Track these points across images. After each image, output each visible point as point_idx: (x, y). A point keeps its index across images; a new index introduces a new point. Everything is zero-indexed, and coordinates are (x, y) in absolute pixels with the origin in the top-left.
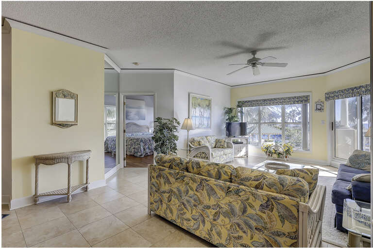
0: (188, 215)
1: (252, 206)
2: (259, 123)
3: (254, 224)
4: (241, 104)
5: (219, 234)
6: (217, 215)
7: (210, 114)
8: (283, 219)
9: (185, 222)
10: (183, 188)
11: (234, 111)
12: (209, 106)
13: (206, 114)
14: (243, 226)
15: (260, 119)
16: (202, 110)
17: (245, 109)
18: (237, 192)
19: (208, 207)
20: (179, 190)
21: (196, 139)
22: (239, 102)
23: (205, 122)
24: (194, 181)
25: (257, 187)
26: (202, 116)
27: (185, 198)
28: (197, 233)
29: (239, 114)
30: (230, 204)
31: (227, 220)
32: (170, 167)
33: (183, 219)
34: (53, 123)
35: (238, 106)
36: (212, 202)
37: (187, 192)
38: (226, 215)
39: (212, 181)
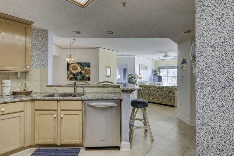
0: (151, 98)
1: (166, 93)
2: (167, 76)
3: (167, 96)
4: (160, 68)
5: (159, 100)
6: (159, 96)
7: (147, 73)
8: (172, 94)
9: (150, 100)
10: (149, 92)
11: (156, 71)
12: (147, 69)
13: (146, 73)
14: (165, 97)
15: (168, 75)
16: (144, 71)
17: (161, 70)
18: (163, 91)
19: (156, 95)
20: (148, 93)
21: (143, 82)
22: (159, 67)
23: (145, 76)
24: (153, 90)
25: (168, 89)
26: (144, 73)
27: (150, 94)
28: (153, 102)
29: (159, 72)
30: (162, 93)
31: (161, 97)
32: (145, 87)
33: (149, 99)
34: (106, 76)
35: (158, 69)
36: (158, 93)
37: (151, 92)
38: (161, 96)
39: (157, 89)
